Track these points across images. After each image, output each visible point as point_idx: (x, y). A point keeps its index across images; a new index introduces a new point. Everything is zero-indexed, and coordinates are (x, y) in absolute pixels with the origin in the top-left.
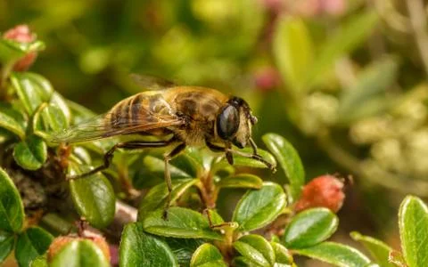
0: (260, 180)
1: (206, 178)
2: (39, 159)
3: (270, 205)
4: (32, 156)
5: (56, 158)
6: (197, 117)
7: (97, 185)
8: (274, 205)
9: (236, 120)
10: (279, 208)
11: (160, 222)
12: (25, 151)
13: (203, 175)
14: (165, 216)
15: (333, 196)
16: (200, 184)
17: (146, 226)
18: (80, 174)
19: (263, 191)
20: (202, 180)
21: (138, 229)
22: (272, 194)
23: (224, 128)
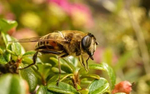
0: (99, 77)
1: (76, 75)
2: (7, 60)
3: (102, 86)
4: (4, 59)
5: (15, 64)
6: (73, 39)
7: (30, 74)
8: (104, 87)
9: (90, 41)
10: (106, 88)
11: (55, 86)
12: (1, 58)
13: (75, 74)
14: (57, 84)
15: (128, 88)
16: (73, 77)
17: (48, 87)
18: (23, 67)
19: (99, 81)
20: (75, 76)
21: (45, 89)
22: (103, 83)
23: (84, 44)
